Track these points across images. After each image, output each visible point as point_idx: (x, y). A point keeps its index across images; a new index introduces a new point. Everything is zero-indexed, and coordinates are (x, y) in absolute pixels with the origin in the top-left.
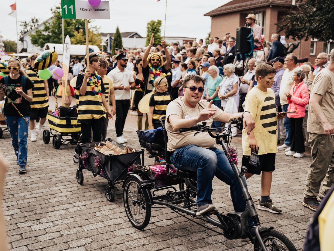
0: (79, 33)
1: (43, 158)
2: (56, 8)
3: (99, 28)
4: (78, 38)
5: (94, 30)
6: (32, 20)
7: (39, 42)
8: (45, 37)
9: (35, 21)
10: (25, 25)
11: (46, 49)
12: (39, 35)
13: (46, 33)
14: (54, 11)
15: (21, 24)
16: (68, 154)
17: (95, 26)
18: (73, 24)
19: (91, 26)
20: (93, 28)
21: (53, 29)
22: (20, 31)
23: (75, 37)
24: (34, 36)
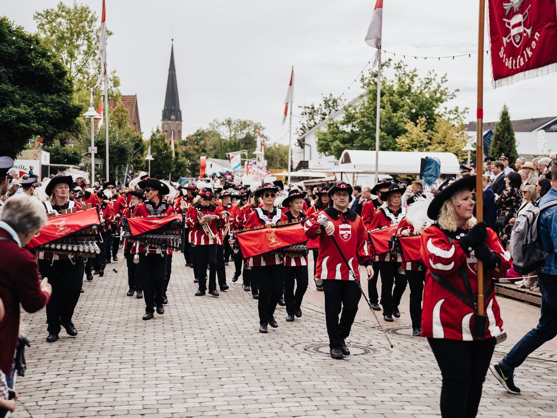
0: (416, 125)
1: (293, 396)
2: (370, 75)
3: (462, 111)
4: (414, 136)
5: (452, 116)
6: (326, 102)
7: (332, 148)
8: (346, 136)
9: (330, 103)
10: (310, 113)
11: (342, 163)
12: (333, 133)
13: (348, 129)
14: (366, 81)
15: (303, 110)
16: (347, 393)
17: (453, 109)
18: (406, 107)
19: (446, 108)
20: (450, 112)
21: (362, 119)
22: (301, 126)
23: (407, 134)
24: (325, 134)
